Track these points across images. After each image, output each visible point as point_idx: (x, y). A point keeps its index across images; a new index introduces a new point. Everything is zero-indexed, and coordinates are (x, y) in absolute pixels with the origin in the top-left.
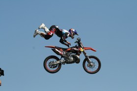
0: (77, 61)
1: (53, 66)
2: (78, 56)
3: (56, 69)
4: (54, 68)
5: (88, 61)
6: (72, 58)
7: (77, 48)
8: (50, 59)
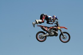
0: (56, 34)
1: (42, 37)
2: (57, 32)
3: (43, 39)
4: (42, 39)
5: (63, 35)
6: (53, 33)
7: (56, 27)
8: (40, 34)
